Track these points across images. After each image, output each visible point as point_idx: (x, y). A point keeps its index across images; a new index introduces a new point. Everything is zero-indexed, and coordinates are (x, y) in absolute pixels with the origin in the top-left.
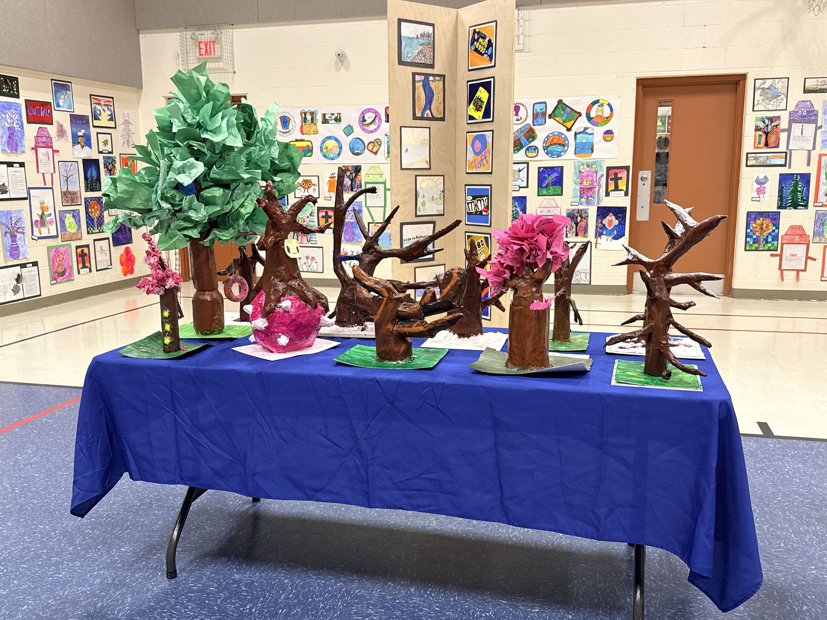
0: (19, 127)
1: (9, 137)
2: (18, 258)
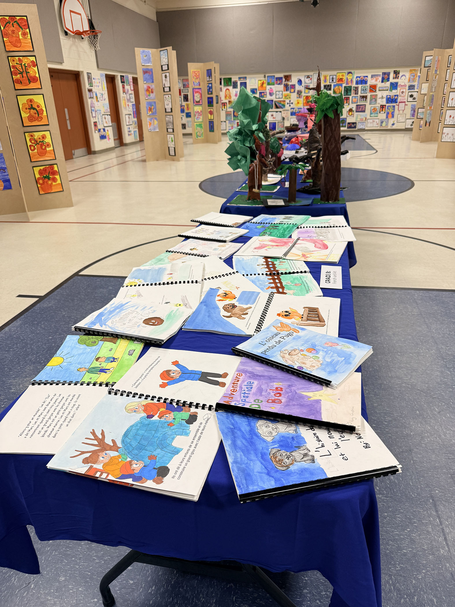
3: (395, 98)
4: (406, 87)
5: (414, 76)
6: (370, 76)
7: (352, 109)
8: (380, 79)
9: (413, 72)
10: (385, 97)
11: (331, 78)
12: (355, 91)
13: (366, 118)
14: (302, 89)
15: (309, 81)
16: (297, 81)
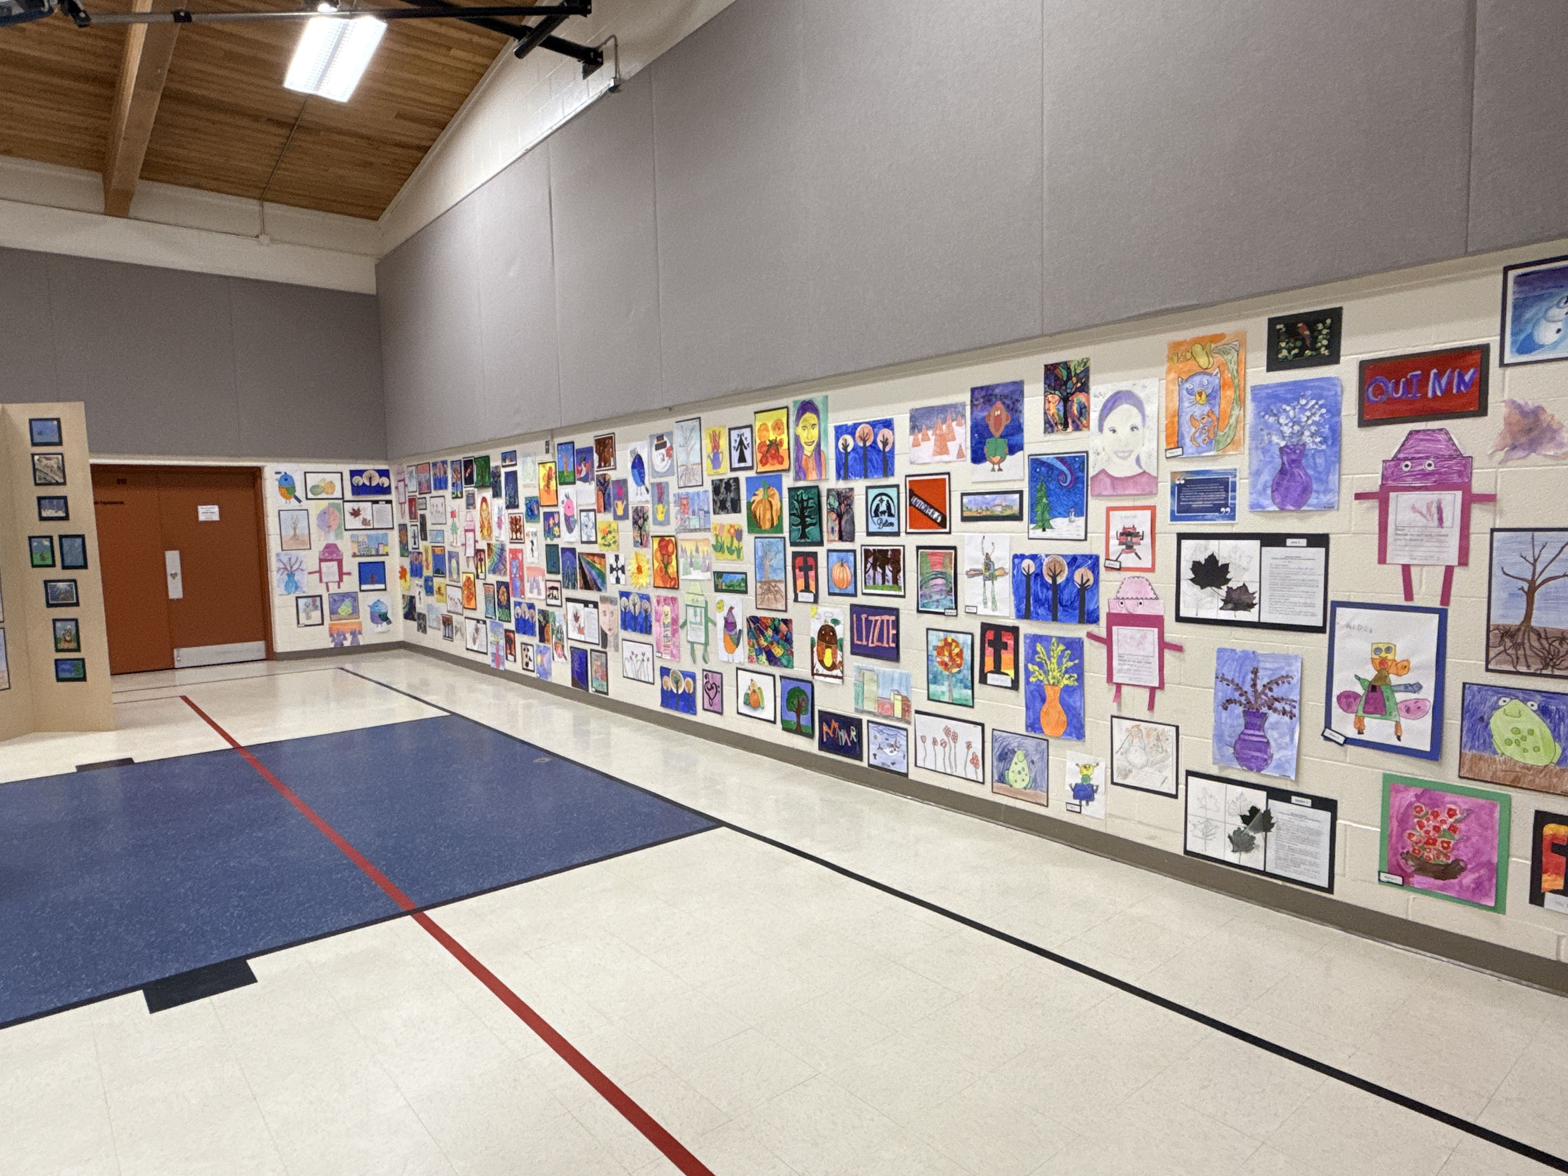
0: (1324, 441)
1: (1283, 472)
2: (1259, 770)
3: (1077, 578)
4: (1152, 494)
5: (1212, 397)
6: (902, 423)
7: (833, 631)
8: (962, 434)
9: (1203, 361)
10: (1008, 565)
11: (733, 444)
12: (840, 516)
13: (906, 703)
14: (647, 502)
15: (665, 463)
16: (630, 465)
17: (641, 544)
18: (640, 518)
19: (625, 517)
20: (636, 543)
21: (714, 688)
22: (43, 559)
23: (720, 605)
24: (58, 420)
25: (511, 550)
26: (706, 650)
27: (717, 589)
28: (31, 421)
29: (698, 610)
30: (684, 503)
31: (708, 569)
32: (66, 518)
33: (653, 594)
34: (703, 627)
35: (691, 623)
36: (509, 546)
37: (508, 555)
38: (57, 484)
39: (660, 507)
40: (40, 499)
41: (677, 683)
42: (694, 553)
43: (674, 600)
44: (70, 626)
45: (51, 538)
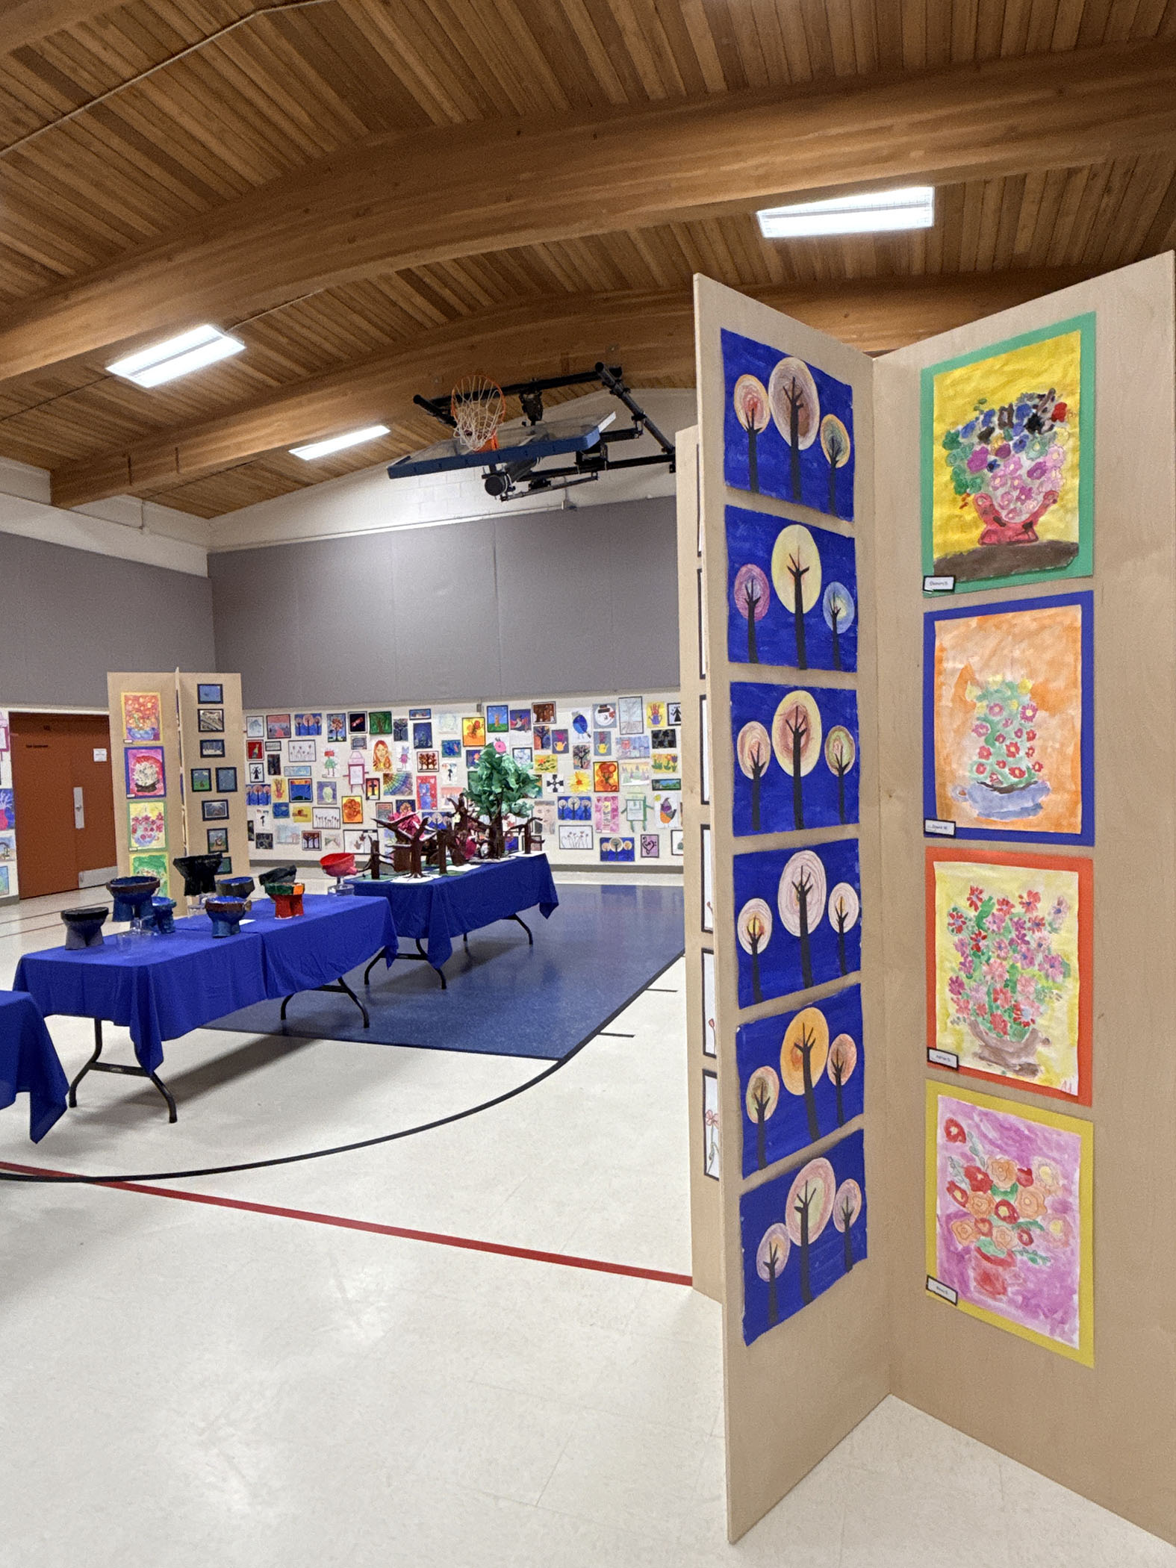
11: (671, 711)
14: (589, 742)
15: (606, 721)
16: (572, 721)
17: (582, 767)
18: (581, 753)
19: (566, 750)
20: (576, 767)
21: (651, 845)
22: (202, 785)
23: (657, 798)
24: (221, 685)
25: (418, 778)
26: (644, 823)
27: (654, 789)
28: (199, 686)
29: (637, 803)
30: (624, 743)
31: (648, 778)
32: (223, 755)
33: (594, 796)
34: (642, 811)
35: (631, 810)
36: (415, 774)
37: (414, 781)
38: (217, 731)
39: (602, 746)
40: (202, 742)
41: (616, 846)
42: (634, 770)
43: (614, 798)
44: (221, 834)
45: (209, 770)
